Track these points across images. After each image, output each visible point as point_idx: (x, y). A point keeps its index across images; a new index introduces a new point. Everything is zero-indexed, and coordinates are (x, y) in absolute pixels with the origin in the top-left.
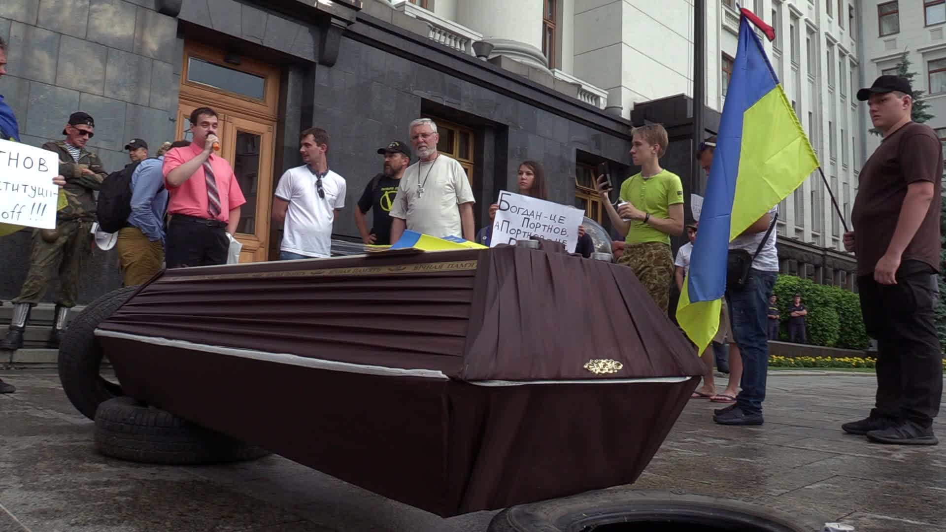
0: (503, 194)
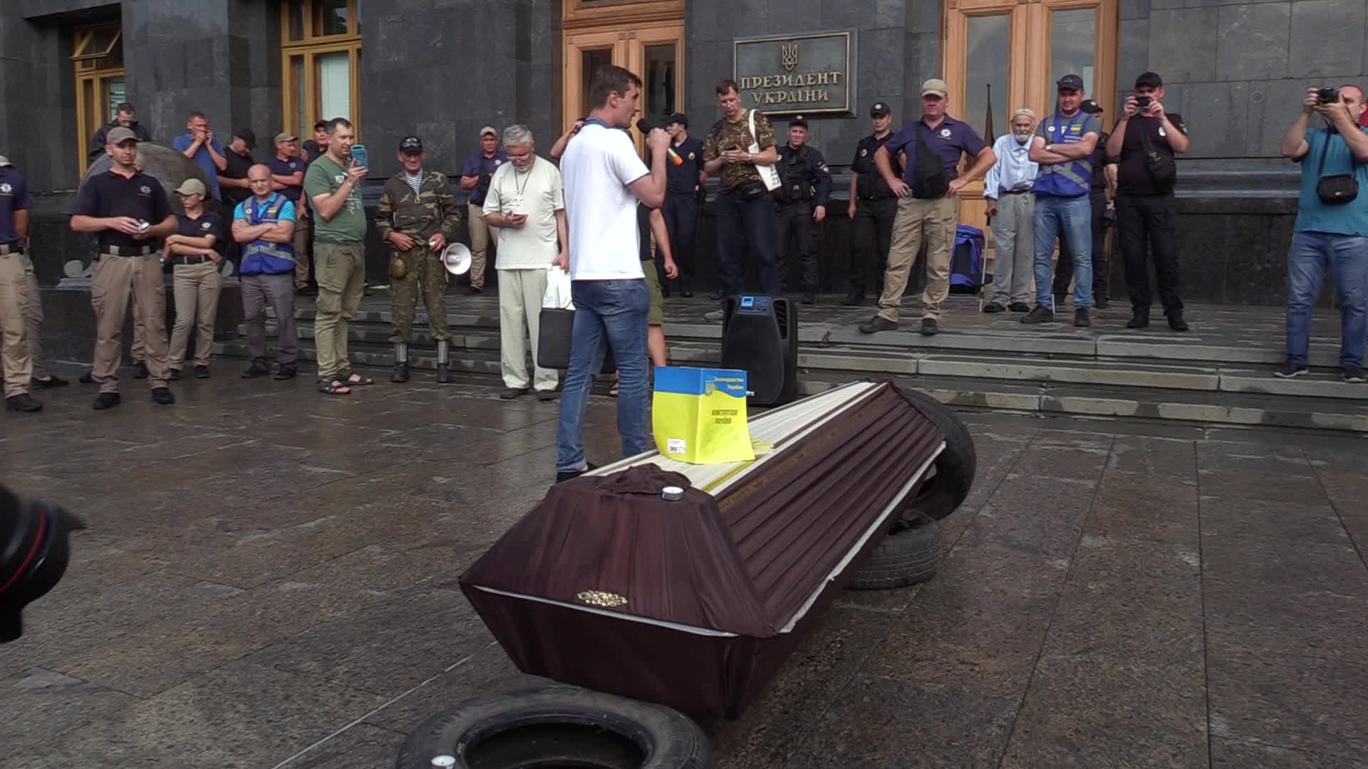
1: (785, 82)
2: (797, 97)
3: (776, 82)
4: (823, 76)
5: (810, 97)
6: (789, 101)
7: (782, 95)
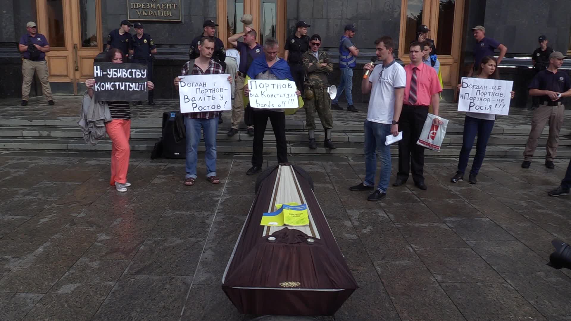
0: (463, 79)
1: (152, 6)
2: (158, 14)
3: (148, 6)
4: (169, 5)
5: (164, 14)
6: (154, 15)
7: (151, 12)
